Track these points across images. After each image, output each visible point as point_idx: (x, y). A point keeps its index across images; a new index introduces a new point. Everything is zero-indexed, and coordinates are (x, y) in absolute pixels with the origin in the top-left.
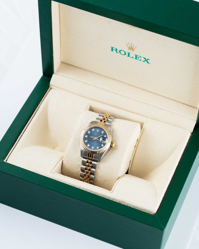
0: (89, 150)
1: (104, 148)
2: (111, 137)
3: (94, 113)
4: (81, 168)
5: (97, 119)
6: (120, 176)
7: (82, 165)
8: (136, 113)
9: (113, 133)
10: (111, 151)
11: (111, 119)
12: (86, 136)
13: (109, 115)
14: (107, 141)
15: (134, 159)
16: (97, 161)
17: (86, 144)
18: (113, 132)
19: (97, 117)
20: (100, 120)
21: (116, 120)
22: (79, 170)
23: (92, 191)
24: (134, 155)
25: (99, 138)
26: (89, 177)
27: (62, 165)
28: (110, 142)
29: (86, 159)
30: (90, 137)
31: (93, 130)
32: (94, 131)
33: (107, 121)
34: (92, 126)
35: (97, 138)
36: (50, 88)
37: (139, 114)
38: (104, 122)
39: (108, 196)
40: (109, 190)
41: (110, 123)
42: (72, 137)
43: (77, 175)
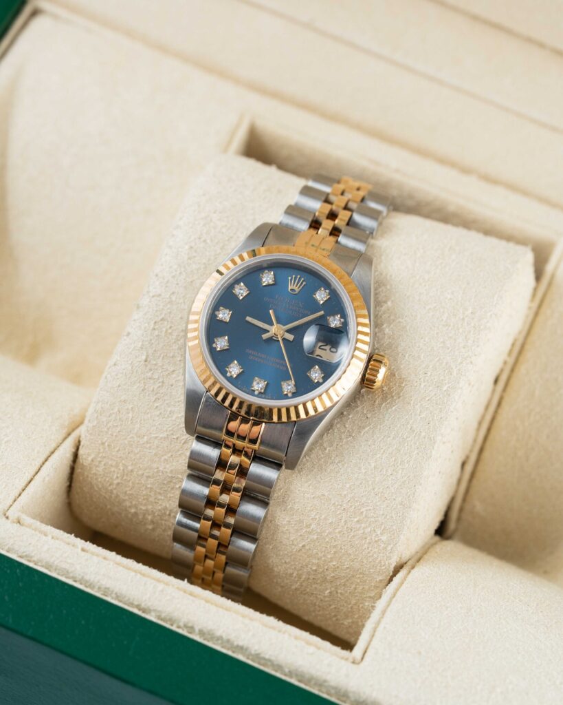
0: (234, 400)
1: (327, 391)
2: (367, 330)
3: (272, 170)
4: (184, 492)
5: (293, 210)
6: (406, 555)
7: (191, 477)
8: (512, 187)
9: (378, 304)
10: (363, 407)
11: (374, 215)
12: (224, 315)
13: (362, 193)
14: (344, 350)
15: (486, 454)
16: (278, 466)
17: (220, 360)
18: (381, 298)
19: (293, 203)
20: (310, 219)
21: (402, 222)
22: (171, 503)
23: (241, 649)
24: (489, 430)
25: (299, 331)
26: (226, 547)
27: (72, 470)
28: (360, 360)
29: (217, 444)
30: (248, 319)
31: (267, 278)
32: (269, 285)
33: (349, 228)
34: (264, 256)
35: (288, 331)
36: (27, 11)
37: (525, 193)
38: (331, 234)
39: (333, 684)
40: (343, 648)
41: (364, 242)
42: (138, 307)
43: (159, 531)
